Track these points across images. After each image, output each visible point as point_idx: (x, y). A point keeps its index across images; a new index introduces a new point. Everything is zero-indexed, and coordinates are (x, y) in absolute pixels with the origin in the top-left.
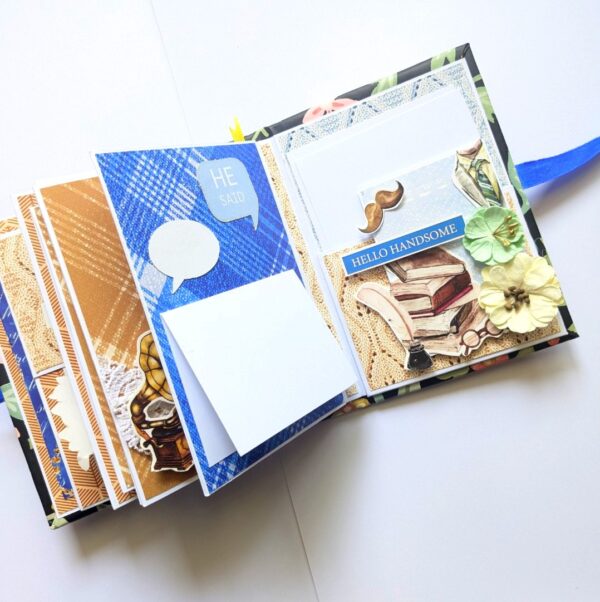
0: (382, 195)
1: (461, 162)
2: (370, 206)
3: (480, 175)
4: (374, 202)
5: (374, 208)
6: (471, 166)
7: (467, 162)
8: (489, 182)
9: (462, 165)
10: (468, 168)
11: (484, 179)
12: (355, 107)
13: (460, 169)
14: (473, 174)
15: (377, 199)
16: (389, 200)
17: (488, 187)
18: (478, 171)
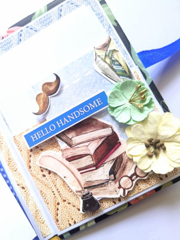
0: (46, 86)
1: (97, 54)
2: (39, 95)
3: (113, 61)
4: (42, 92)
5: (42, 96)
6: (106, 56)
7: (102, 53)
8: (120, 65)
9: (99, 56)
10: (104, 57)
11: (117, 63)
12: (21, 31)
13: (98, 59)
14: (108, 60)
15: (43, 90)
16: (52, 88)
17: (120, 68)
18: (111, 58)
